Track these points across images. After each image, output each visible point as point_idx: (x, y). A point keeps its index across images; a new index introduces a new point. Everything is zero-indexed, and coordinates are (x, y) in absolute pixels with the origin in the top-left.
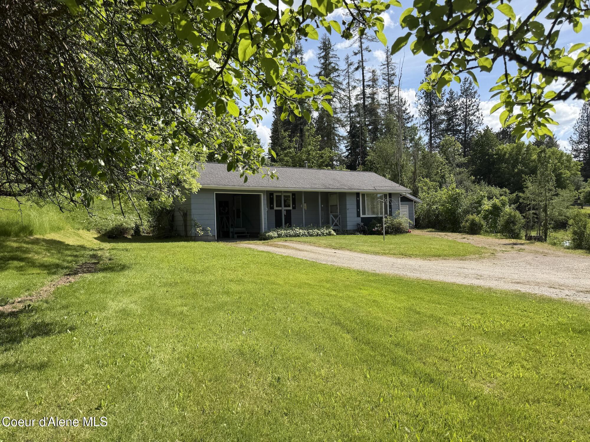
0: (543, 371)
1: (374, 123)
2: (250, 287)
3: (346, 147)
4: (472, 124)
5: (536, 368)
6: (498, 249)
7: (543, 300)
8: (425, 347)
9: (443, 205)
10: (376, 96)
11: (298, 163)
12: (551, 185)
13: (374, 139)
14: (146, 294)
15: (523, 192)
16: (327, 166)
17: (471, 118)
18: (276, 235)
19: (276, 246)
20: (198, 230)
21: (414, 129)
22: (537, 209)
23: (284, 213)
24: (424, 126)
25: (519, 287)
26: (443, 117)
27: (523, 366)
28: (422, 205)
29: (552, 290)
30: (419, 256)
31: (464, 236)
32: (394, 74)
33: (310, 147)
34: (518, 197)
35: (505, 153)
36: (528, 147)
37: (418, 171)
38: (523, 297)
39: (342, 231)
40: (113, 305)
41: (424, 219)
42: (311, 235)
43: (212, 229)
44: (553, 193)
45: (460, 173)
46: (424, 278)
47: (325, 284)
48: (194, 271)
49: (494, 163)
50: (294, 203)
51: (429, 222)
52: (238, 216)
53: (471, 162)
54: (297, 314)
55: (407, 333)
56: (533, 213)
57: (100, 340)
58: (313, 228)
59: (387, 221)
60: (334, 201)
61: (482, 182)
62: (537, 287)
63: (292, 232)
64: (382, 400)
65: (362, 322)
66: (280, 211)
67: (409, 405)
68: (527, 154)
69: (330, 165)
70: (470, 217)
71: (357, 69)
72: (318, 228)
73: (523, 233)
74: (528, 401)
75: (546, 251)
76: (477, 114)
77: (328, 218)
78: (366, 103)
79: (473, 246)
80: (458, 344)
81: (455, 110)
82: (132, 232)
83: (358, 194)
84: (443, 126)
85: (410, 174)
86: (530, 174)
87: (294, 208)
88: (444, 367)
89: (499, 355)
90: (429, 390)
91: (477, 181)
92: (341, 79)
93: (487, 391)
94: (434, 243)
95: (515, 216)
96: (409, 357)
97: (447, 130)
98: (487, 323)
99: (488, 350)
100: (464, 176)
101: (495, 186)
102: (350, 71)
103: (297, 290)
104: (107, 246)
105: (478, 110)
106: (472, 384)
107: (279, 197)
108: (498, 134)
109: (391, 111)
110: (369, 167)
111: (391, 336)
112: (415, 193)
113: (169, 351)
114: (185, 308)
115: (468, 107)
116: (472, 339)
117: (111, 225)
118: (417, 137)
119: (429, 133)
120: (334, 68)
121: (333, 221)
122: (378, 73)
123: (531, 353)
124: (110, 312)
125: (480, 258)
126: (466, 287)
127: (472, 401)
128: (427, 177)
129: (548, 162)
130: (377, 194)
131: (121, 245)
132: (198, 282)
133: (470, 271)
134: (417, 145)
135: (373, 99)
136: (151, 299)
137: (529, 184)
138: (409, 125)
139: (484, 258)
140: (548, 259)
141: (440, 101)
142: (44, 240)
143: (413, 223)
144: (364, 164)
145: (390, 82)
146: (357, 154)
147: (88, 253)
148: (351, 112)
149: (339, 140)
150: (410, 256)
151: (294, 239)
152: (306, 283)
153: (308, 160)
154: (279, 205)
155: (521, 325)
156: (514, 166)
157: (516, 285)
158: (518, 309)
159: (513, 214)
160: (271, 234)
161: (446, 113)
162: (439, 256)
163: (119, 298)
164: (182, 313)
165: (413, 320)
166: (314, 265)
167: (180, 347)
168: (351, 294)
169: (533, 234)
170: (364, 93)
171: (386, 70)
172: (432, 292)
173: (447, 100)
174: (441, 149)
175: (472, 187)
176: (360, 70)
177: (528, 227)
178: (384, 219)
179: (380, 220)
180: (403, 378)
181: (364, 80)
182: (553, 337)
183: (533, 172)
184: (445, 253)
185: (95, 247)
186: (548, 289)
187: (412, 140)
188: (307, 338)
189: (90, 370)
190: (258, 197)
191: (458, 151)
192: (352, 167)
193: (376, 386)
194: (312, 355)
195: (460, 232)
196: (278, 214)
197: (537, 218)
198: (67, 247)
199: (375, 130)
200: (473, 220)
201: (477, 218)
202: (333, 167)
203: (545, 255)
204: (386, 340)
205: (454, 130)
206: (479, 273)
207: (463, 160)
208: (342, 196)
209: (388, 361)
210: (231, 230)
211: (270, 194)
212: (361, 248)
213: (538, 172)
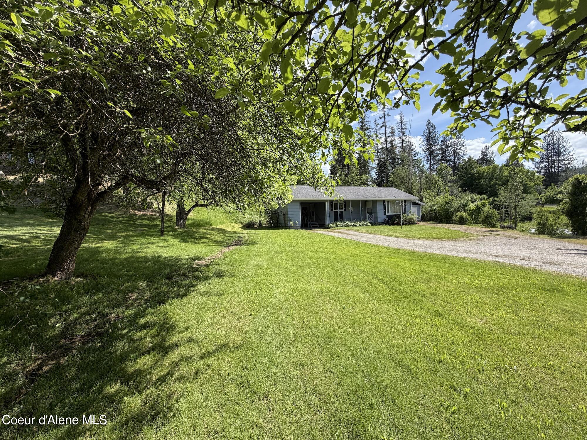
0: (520, 315)
1: (393, 158)
2: (322, 255)
3: (376, 173)
4: (459, 155)
5: (515, 312)
6: (480, 234)
7: (516, 268)
8: (433, 294)
9: (440, 207)
10: (394, 142)
11: (346, 184)
12: (520, 191)
13: (393, 168)
14: (267, 257)
15: (498, 197)
16: (364, 185)
17: (458, 151)
18: (335, 226)
19: (336, 232)
20: (291, 223)
21: (419, 161)
22: (508, 208)
23: (339, 213)
24: (426, 158)
25: (497, 259)
26: (439, 152)
27: (505, 310)
28: (426, 206)
29: (523, 261)
30: (425, 238)
31: (455, 226)
32: (405, 128)
33: (353, 175)
34: (494, 201)
35: (484, 172)
36: (501, 168)
37: (422, 186)
38: (502, 265)
39: (375, 223)
40: (252, 263)
41: (427, 216)
42: (356, 226)
43: (299, 222)
44: (520, 197)
45: (451, 186)
46: (429, 252)
47: (366, 254)
48: (291, 246)
49: (475, 179)
50: (345, 207)
51: (430, 217)
52: (313, 215)
53: (459, 179)
54: (351, 271)
55: (421, 285)
56: (505, 211)
57: (248, 280)
58: (357, 221)
59: (403, 217)
60: (369, 205)
61: (467, 192)
62: (511, 259)
63: (344, 224)
64: (408, 324)
65: (391, 278)
66: (337, 212)
67: (427, 329)
68: (500, 172)
69: (366, 184)
70: (459, 214)
71: (381, 127)
72: (360, 221)
73: (498, 224)
74: (511, 333)
75: (516, 236)
76: (462, 148)
77: (366, 216)
78: (388, 147)
79: (462, 232)
80: (456, 293)
81: (447, 147)
82: (258, 224)
83: (384, 201)
84: (438, 158)
85: (417, 188)
86: (502, 185)
87: (345, 210)
88: (448, 307)
89: (486, 302)
90: (439, 321)
91: (464, 191)
92: (371, 134)
93: (479, 324)
94: (435, 230)
95: (492, 213)
96: (424, 300)
97: (441, 160)
98: (476, 281)
99: (478, 298)
100: (454, 188)
101: (477, 193)
102: (377, 128)
103: (349, 258)
104: (246, 231)
105: (463, 146)
106: (469, 319)
107: (336, 204)
108: (478, 161)
109: (404, 150)
110: (391, 185)
111: (411, 286)
112: (421, 200)
113: (283, 288)
114: (288, 266)
115: (456, 144)
116: (466, 291)
117: (248, 221)
118: (421, 165)
119: (429, 163)
120: (367, 128)
121: (369, 217)
122: (395, 128)
123: (510, 302)
124: (251, 266)
125: (468, 239)
126: (459, 258)
127: (470, 330)
128: (428, 189)
129: (517, 177)
130: (396, 200)
131: (253, 231)
132: (294, 251)
133: (461, 248)
134: (421, 171)
135: (392, 144)
136: (271, 260)
137: (502, 192)
138: (416, 158)
139: (470, 240)
140: (518, 241)
141: (436, 142)
142: (216, 228)
143: (420, 218)
144: (387, 183)
145: (403, 133)
146: (383, 177)
147: (237, 235)
148: (378, 152)
149: (371, 169)
150: (419, 238)
151: (346, 228)
152: (355, 254)
153: (352, 181)
154: (336, 208)
155: (501, 284)
156: (490, 181)
157: (495, 257)
158: (499, 273)
159: (490, 211)
160: (331, 225)
161: (441, 149)
162: (439, 238)
163: (255, 258)
164: (287, 268)
165: (424, 277)
166: (358, 243)
167: (288, 286)
168: (383, 261)
169: (506, 224)
170: (386, 141)
171: (400, 126)
172: (436, 260)
173: (442, 141)
174: (438, 172)
175: (460, 194)
176: (384, 127)
177: (501, 220)
178: (402, 216)
179: (399, 217)
180: (421, 312)
181: (386, 133)
182: (526, 292)
183: (505, 183)
184: (443, 236)
185: (240, 232)
186: (520, 261)
187: (418, 167)
188: (358, 285)
189: (245, 295)
190: (324, 204)
191: (449, 172)
192: (379, 185)
193: (403, 316)
194: (362, 295)
195: (452, 223)
196: (336, 213)
197: (508, 214)
198: (228, 232)
199: (394, 162)
200: (461, 216)
201: (464, 215)
202: (367, 185)
203: (516, 238)
204: (408, 289)
205: (446, 160)
206: (468, 249)
207: (453, 178)
208: (375, 202)
209: (410, 301)
210: (309, 223)
211: (331, 202)
212: (387, 233)
213: (509, 183)
